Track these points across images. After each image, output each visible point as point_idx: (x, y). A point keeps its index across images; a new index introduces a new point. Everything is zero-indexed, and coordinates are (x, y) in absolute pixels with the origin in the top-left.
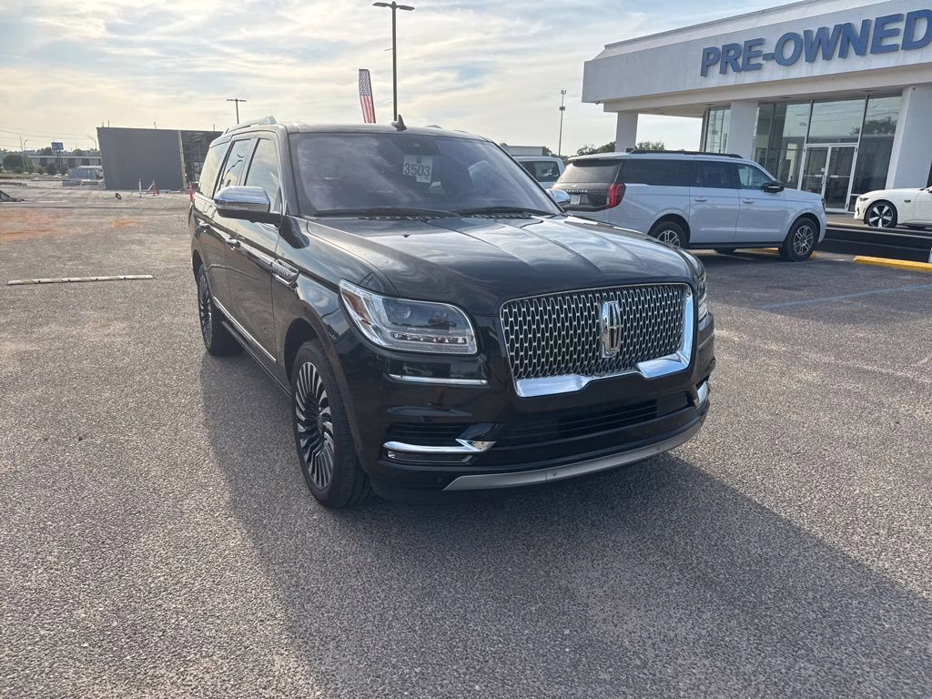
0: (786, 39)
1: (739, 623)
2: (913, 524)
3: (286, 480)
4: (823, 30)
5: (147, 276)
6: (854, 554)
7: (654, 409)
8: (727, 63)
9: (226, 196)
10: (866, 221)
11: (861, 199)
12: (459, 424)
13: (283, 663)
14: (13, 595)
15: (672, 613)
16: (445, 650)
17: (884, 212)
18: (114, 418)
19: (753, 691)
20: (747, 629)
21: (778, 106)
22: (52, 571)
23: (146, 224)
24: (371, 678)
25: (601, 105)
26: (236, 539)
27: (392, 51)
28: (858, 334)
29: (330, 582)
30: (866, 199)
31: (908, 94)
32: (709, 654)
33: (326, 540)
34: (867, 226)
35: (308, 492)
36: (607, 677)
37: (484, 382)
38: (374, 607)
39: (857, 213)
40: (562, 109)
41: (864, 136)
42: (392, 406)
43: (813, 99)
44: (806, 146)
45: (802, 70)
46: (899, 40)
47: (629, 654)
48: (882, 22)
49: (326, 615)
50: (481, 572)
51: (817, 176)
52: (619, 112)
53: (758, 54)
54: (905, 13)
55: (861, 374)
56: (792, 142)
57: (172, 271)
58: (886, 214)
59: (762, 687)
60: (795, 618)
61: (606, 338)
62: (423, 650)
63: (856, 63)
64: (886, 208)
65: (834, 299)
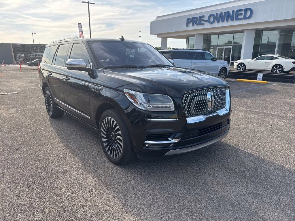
0: (211, 16)
1: (259, 187)
2: (290, 154)
3: (98, 157)
4: (221, 13)
5: (16, 93)
6: (279, 164)
7: (221, 125)
8: (194, 23)
9: (70, 63)
10: (237, 69)
11: (236, 63)
12: (169, 134)
13: (128, 218)
14: (18, 207)
15: (239, 186)
16: (178, 207)
17: (242, 66)
18: (26, 142)
19: (273, 207)
20: (262, 189)
21: (208, 36)
22: (29, 197)
23: (6, 75)
24: (159, 219)
25: (156, 35)
26: (91, 179)
27: (88, 17)
28: (248, 101)
29: (130, 189)
30: (237, 63)
31: (245, 32)
32: (256, 198)
33: (122, 176)
34: (238, 70)
35: (108, 161)
36: (230, 208)
37: (177, 119)
38: (148, 196)
39: (234, 67)
40: (140, 37)
41: (234, 44)
42: (147, 129)
43: (219, 34)
44: (217, 47)
45: (216, 25)
46: (242, 17)
47: (233, 201)
48: (238, 11)
49: (134, 200)
50: (177, 181)
51: (221, 56)
52: (162, 37)
53: (203, 20)
54: (244, 9)
55: (255, 113)
56: (212, 47)
57: (23, 91)
58: (243, 67)
59: (275, 205)
60: (274, 184)
61: (209, 104)
62: (171, 208)
63: (231, 23)
64: (243, 65)
65: (237, 92)
